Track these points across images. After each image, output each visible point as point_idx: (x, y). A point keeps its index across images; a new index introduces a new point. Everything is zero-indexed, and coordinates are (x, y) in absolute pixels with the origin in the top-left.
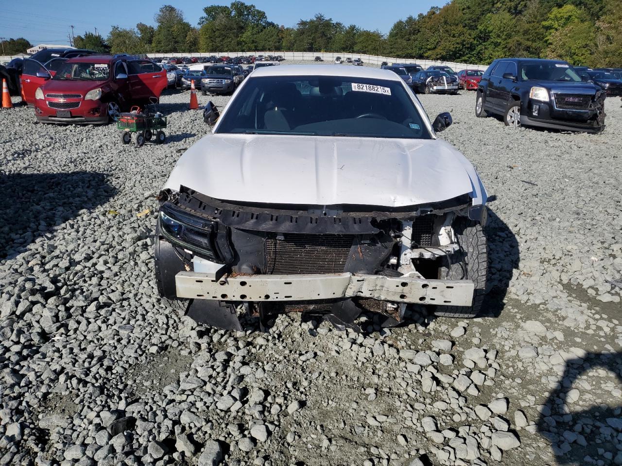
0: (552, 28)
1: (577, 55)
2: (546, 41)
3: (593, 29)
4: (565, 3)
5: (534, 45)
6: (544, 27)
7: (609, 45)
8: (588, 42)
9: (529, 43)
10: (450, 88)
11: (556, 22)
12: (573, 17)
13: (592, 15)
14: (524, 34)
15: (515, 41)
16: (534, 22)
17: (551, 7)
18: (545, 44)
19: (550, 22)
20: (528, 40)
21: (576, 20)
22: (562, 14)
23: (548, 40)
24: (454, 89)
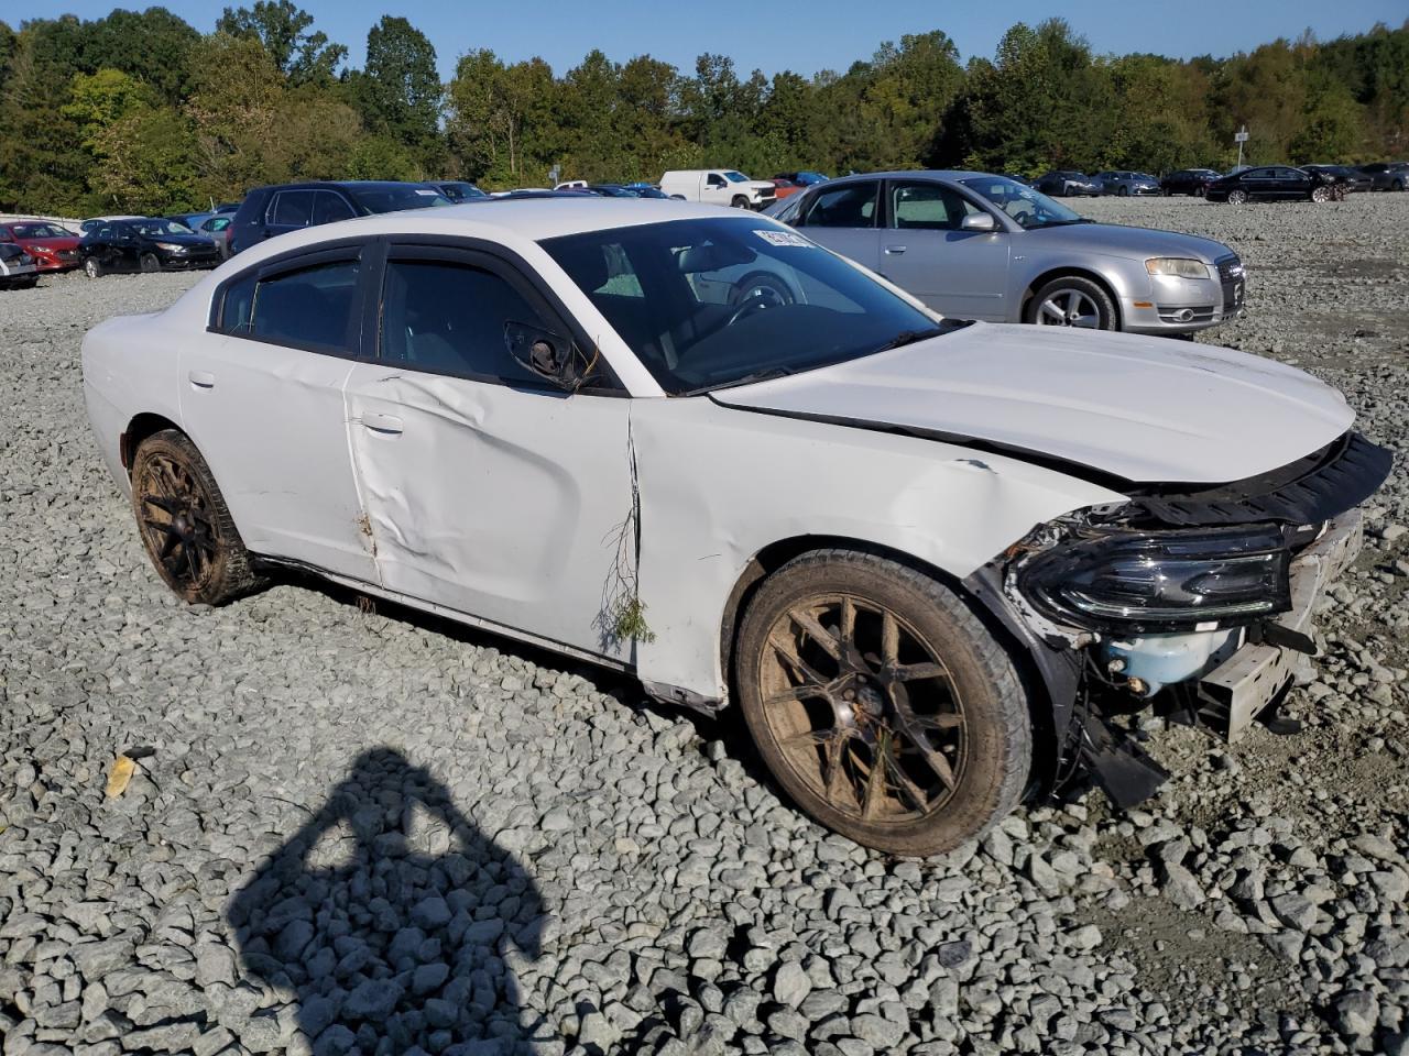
0: (92, 121)
1: (173, 180)
2: (89, 150)
3: (182, 123)
4: (97, 65)
5: (62, 159)
6: (68, 117)
7: (232, 157)
8: (185, 151)
9: (50, 156)
10: (16, 271)
11: (95, 108)
12: (129, 97)
13: (168, 92)
14: (27, 136)
15: (11, 151)
16: (41, 106)
17: (68, 75)
18: (89, 157)
19: (80, 105)
20: (42, 147)
21: (139, 103)
22: (101, 90)
23: (92, 147)
24: (29, 274)
